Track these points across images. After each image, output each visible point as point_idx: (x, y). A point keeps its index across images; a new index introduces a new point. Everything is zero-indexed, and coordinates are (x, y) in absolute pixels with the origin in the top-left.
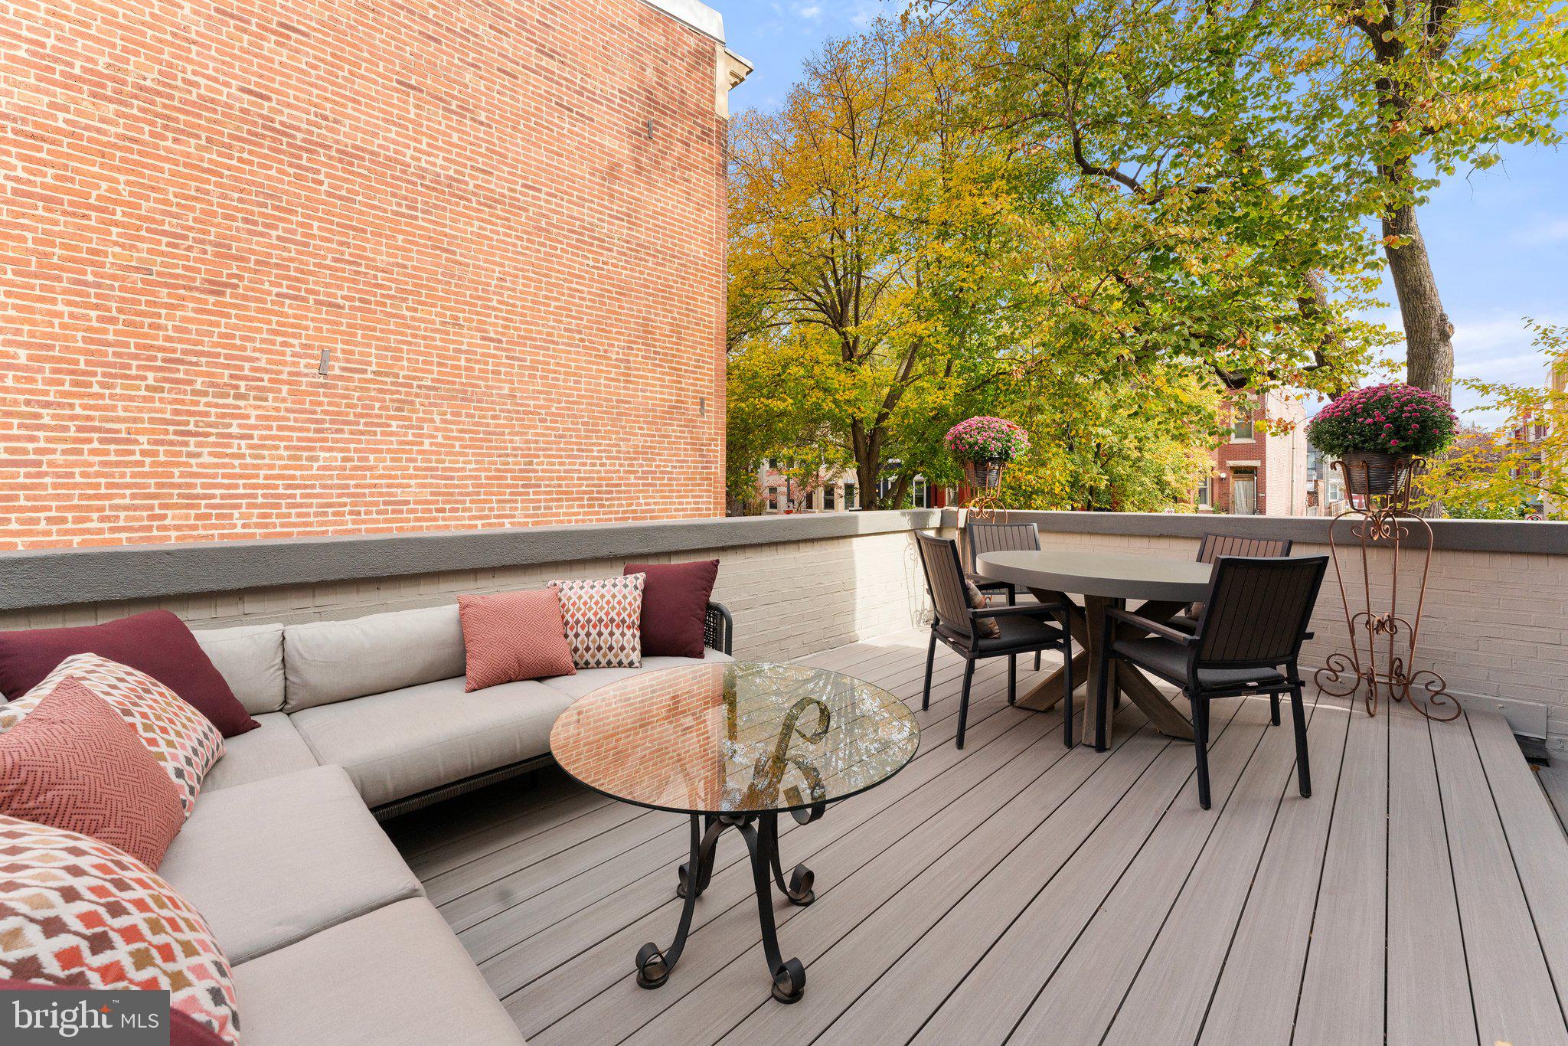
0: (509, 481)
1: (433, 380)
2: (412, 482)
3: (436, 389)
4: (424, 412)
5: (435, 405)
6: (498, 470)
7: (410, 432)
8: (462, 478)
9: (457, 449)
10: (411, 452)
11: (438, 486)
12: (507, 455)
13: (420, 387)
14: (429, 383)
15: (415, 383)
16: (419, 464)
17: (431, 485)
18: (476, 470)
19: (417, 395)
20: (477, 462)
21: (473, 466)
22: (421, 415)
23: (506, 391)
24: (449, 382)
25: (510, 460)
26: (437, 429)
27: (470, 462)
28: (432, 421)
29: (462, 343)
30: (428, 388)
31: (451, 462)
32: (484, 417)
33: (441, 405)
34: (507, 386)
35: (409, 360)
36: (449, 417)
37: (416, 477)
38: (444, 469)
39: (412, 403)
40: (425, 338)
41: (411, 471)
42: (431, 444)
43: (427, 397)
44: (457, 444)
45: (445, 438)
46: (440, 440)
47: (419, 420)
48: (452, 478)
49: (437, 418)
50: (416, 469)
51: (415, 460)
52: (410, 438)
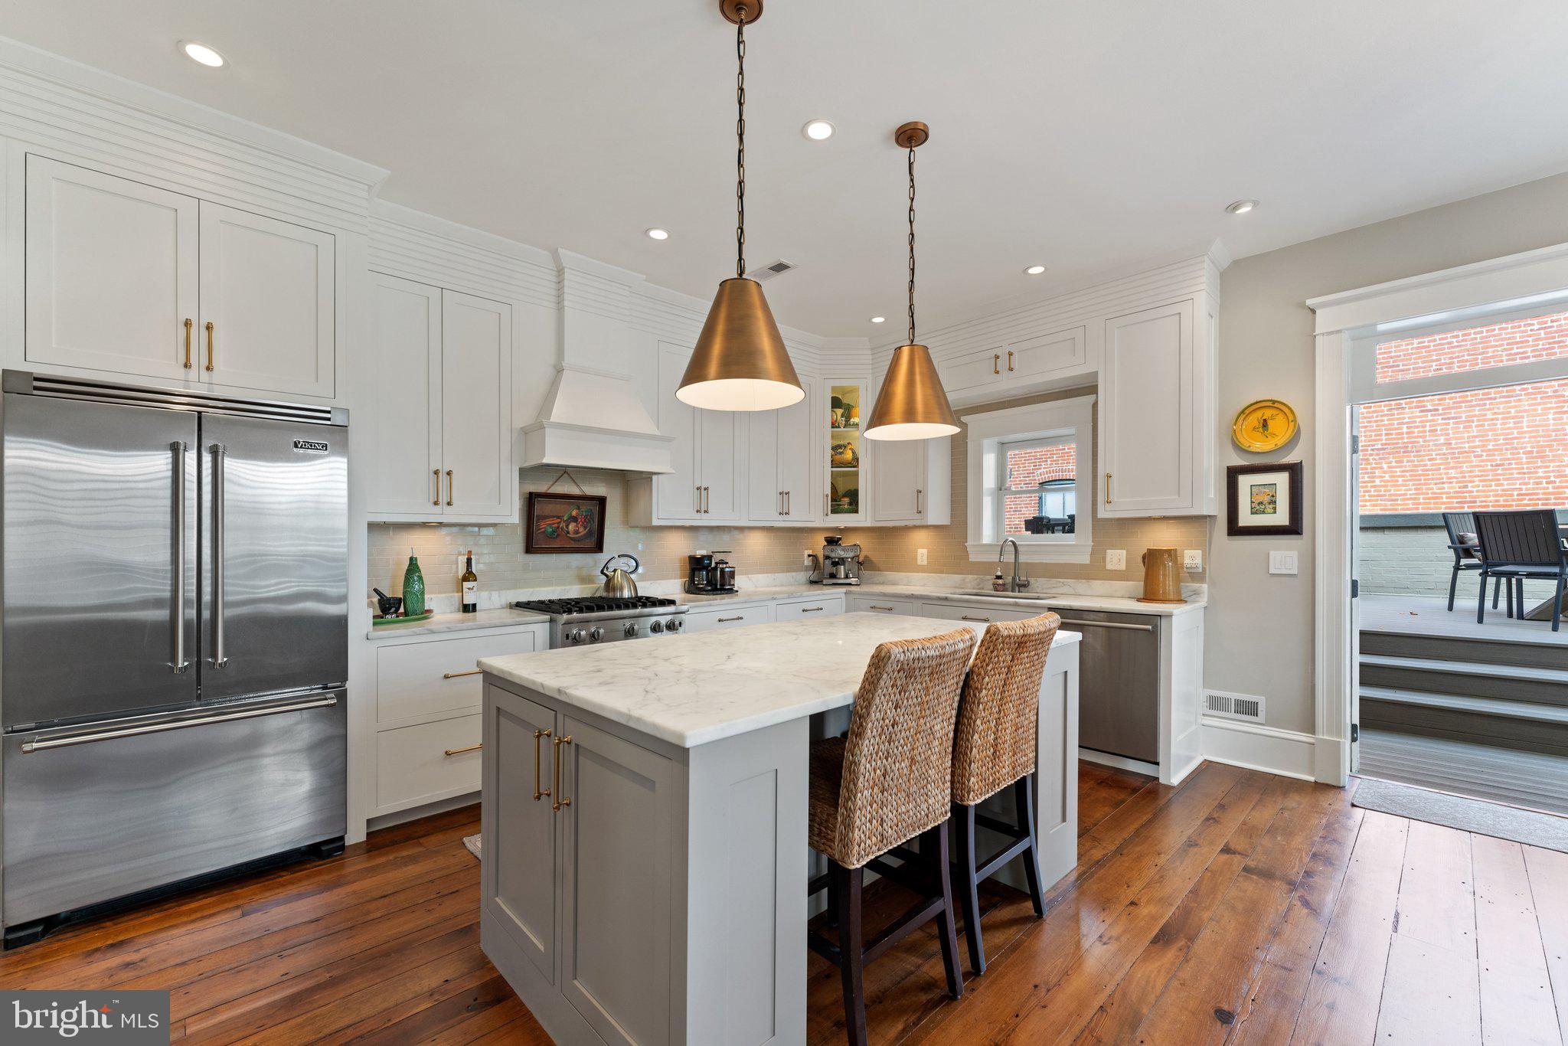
0: (1445, 500)
1: (1382, 445)
2: (1368, 504)
3: (1384, 449)
4: (1376, 463)
5: (1384, 458)
6: (1435, 493)
7: (1366, 476)
8: (1404, 500)
9: (1400, 482)
10: (1366, 487)
11: (1386, 505)
12: (1443, 483)
13: (1373, 450)
14: (1380, 447)
15: (1370, 448)
16: (1372, 493)
17: (1380, 505)
18: (1416, 494)
19: (1371, 455)
20: (1416, 489)
21: (1413, 492)
22: (1374, 465)
23: (1442, 441)
24: (1393, 444)
25: (1445, 486)
26: (1385, 472)
27: (1410, 490)
28: (1381, 468)
29: (1404, 418)
30: (1378, 449)
31: (1395, 490)
32: (1422, 461)
33: (1388, 458)
34: (1442, 438)
35: (1366, 436)
36: (1394, 464)
37: (1370, 501)
38: (1390, 495)
39: (1368, 459)
40: (1376, 421)
41: (1367, 498)
42: (1381, 481)
43: (1378, 455)
44: (1400, 479)
45: (1391, 477)
46: (1387, 478)
47: (1372, 468)
48: (1397, 500)
49: (1385, 466)
50: (1369, 496)
51: (1369, 491)
52: (1367, 479)
